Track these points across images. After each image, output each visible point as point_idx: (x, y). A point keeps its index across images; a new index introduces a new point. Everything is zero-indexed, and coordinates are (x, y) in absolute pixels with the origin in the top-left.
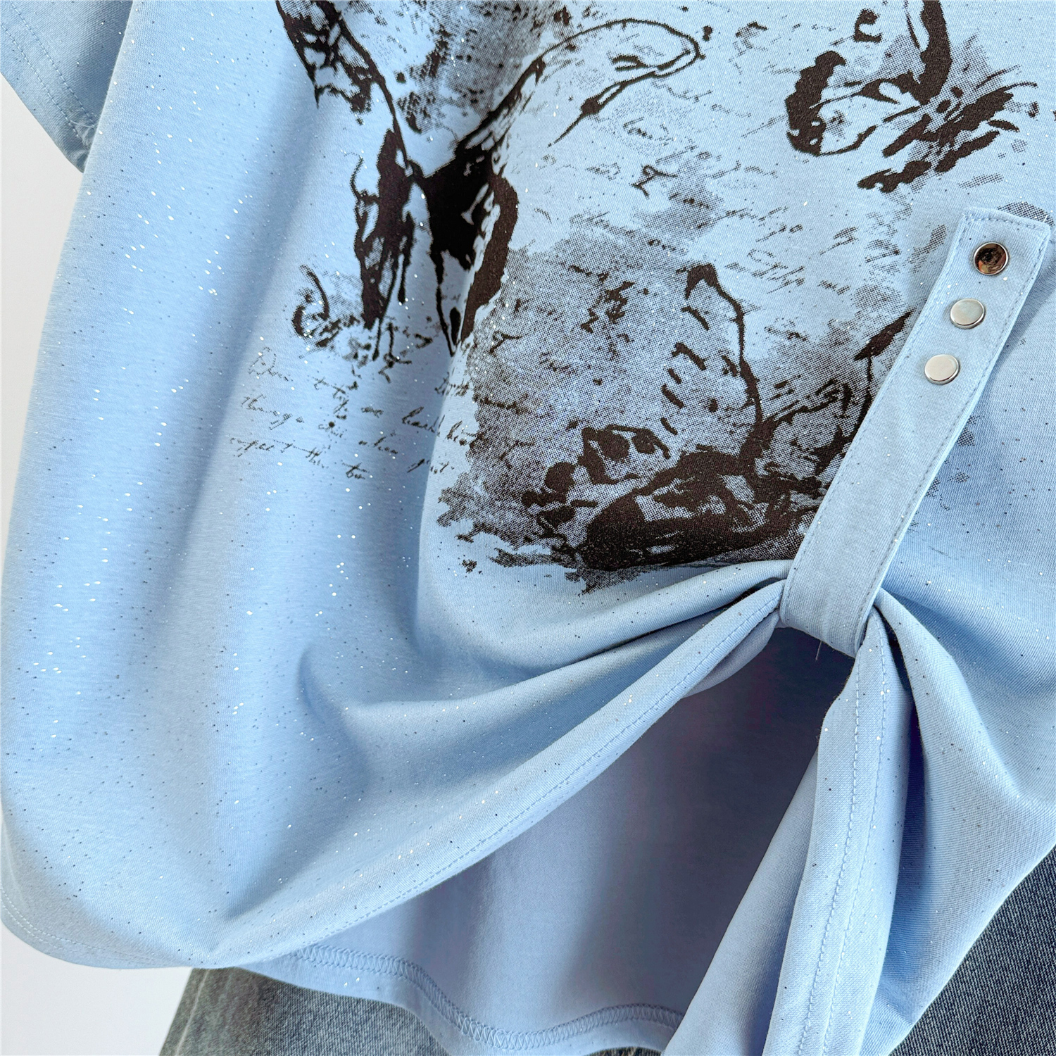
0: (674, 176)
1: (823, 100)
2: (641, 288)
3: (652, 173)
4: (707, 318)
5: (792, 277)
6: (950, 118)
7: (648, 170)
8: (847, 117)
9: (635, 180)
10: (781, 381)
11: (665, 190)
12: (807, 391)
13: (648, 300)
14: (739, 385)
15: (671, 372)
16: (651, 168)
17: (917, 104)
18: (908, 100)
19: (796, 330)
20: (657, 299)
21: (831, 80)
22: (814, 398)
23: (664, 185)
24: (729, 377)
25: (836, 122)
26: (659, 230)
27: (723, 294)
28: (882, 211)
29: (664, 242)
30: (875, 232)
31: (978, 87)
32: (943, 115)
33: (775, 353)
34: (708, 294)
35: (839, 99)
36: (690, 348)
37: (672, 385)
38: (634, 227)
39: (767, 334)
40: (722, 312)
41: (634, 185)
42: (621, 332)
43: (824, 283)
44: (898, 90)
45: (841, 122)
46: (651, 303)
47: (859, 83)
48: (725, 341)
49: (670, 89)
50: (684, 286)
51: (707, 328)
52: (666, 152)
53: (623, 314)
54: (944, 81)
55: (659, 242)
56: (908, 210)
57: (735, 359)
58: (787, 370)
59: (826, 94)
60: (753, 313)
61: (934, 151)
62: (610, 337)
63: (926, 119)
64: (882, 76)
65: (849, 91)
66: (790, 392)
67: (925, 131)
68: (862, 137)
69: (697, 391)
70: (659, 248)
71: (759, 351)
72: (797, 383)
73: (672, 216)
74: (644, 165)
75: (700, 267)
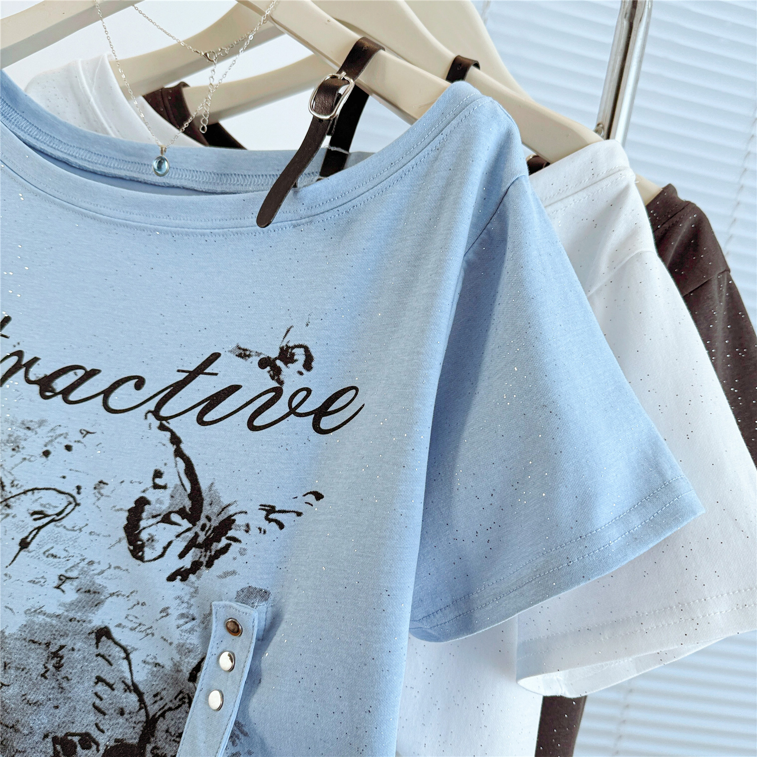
0: (77, 578)
1: (141, 528)
2: (70, 648)
3: (64, 578)
4: (110, 659)
5: (149, 631)
6: (207, 535)
7: (62, 577)
8: (156, 538)
9: (55, 585)
10: (155, 693)
11: (73, 587)
12: (170, 698)
13: (76, 654)
14: (134, 697)
15: (96, 694)
16: (63, 576)
17: (190, 525)
18: (186, 524)
19: (159, 661)
20: (80, 652)
21: (144, 515)
22: (174, 701)
23: (72, 584)
24: (128, 693)
25: (150, 541)
26: (73, 611)
27: (116, 643)
28: (182, 594)
29: (78, 618)
30: (180, 608)
31: (218, 515)
32: (204, 533)
33: (150, 676)
34: (108, 644)
35: (150, 526)
36: (104, 678)
37: (98, 702)
38: (59, 612)
39: (144, 665)
40: (117, 654)
41: (55, 587)
42: (63, 675)
43: (162, 637)
44: (180, 518)
45: (153, 541)
46: (78, 655)
47: (159, 515)
48: (123, 672)
49: (65, 527)
50: (95, 642)
51: (111, 664)
52: (70, 564)
53: (62, 665)
54: (201, 512)
55: (75, 619)
56: (196, 591)
57: (129, 682)
58: (158, 686)
59: (143, 524)
60: (134, 652)
61: (204, 554)
62: (58, 680)
63: (196, 535)
64: (170, 510)
65: (155, 520)
66: (161, 699)
67: (197, 543)
68: (165, 549)
69: (112, 703)
70: (76, 622)
71: (141, 676)
72: (164, 693)
73: (80, 602)
74: (59, 574)
75: (101, 629)
